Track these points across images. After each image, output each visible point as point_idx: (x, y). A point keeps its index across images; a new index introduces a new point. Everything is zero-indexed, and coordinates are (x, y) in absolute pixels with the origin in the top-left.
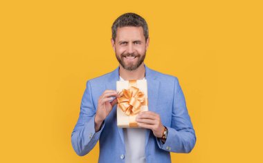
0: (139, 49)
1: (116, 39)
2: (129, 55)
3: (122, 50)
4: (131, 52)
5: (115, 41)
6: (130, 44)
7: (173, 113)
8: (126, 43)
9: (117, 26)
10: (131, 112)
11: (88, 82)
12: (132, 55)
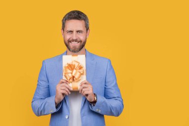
0: (81, 37)
1: (65, 29)
2: (73, 40)
3: (68, 37)
4: (75, 38)
5: (64, 30)
6: (75, 32)
7: (105, 85)
8: (71, 32)
9: (66, 20)
10: (73, 80)
11: (44, 61)
12: (76, 41)
